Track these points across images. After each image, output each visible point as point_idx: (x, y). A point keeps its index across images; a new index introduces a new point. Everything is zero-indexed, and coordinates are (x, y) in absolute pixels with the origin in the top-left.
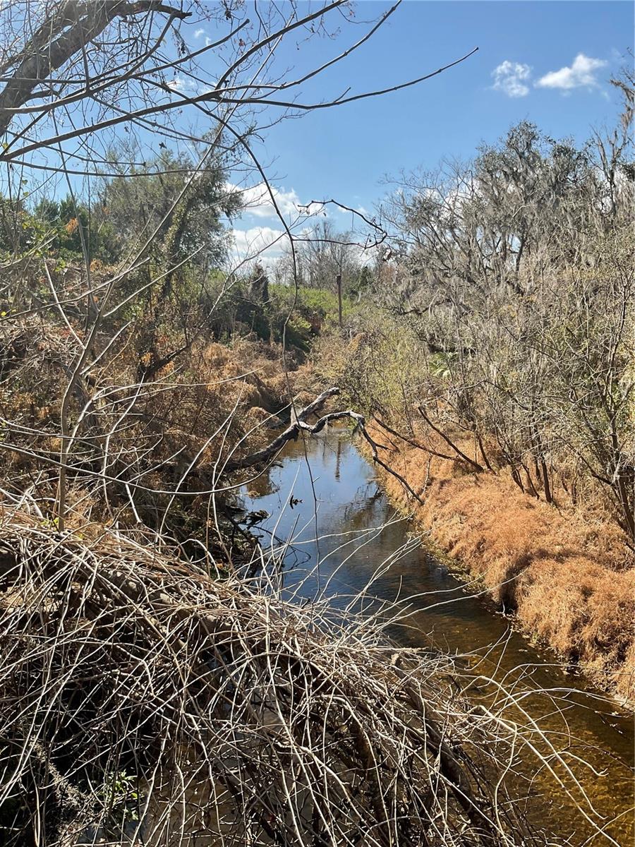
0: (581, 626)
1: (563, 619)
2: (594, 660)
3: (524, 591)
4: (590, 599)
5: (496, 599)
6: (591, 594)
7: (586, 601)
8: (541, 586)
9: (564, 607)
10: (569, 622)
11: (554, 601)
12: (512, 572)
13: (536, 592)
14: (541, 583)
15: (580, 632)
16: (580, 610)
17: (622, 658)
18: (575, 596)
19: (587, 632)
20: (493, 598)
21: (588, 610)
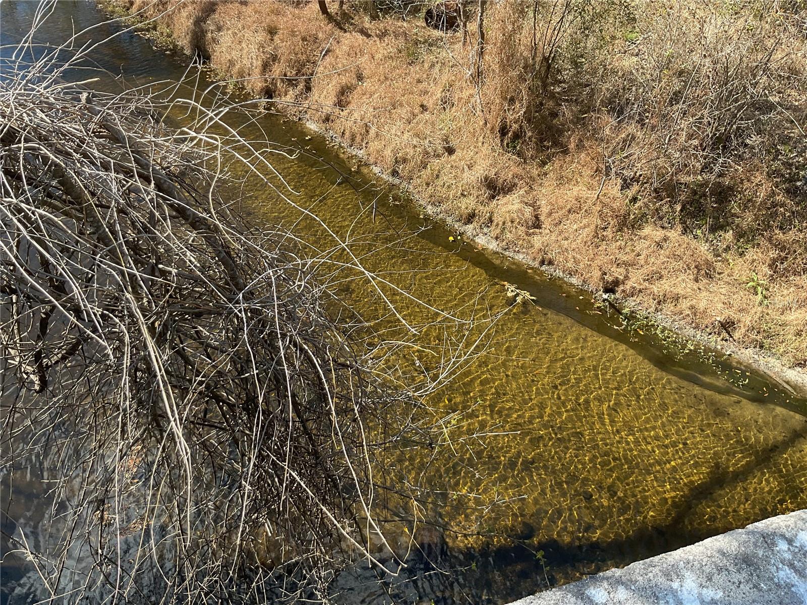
0: (271, 65)
1: (254, 61)
2: (286, 95)
3: (214, 39)
4: (276, 38)
5: (187, 52)
6: (276, 33)
7: (272, 40)
8: (230, 32)
9: (253, 48)
10: (260, 63)
11: (244, 45)
12: (199, 21)
13: (225, 38)
14: (228, 29)
15: (271, 71)
16: (268, 49)
17: (308, 89)
18: (261, 36)
19: (277, 70)
20: (185, 52)
21: (275, 48)
